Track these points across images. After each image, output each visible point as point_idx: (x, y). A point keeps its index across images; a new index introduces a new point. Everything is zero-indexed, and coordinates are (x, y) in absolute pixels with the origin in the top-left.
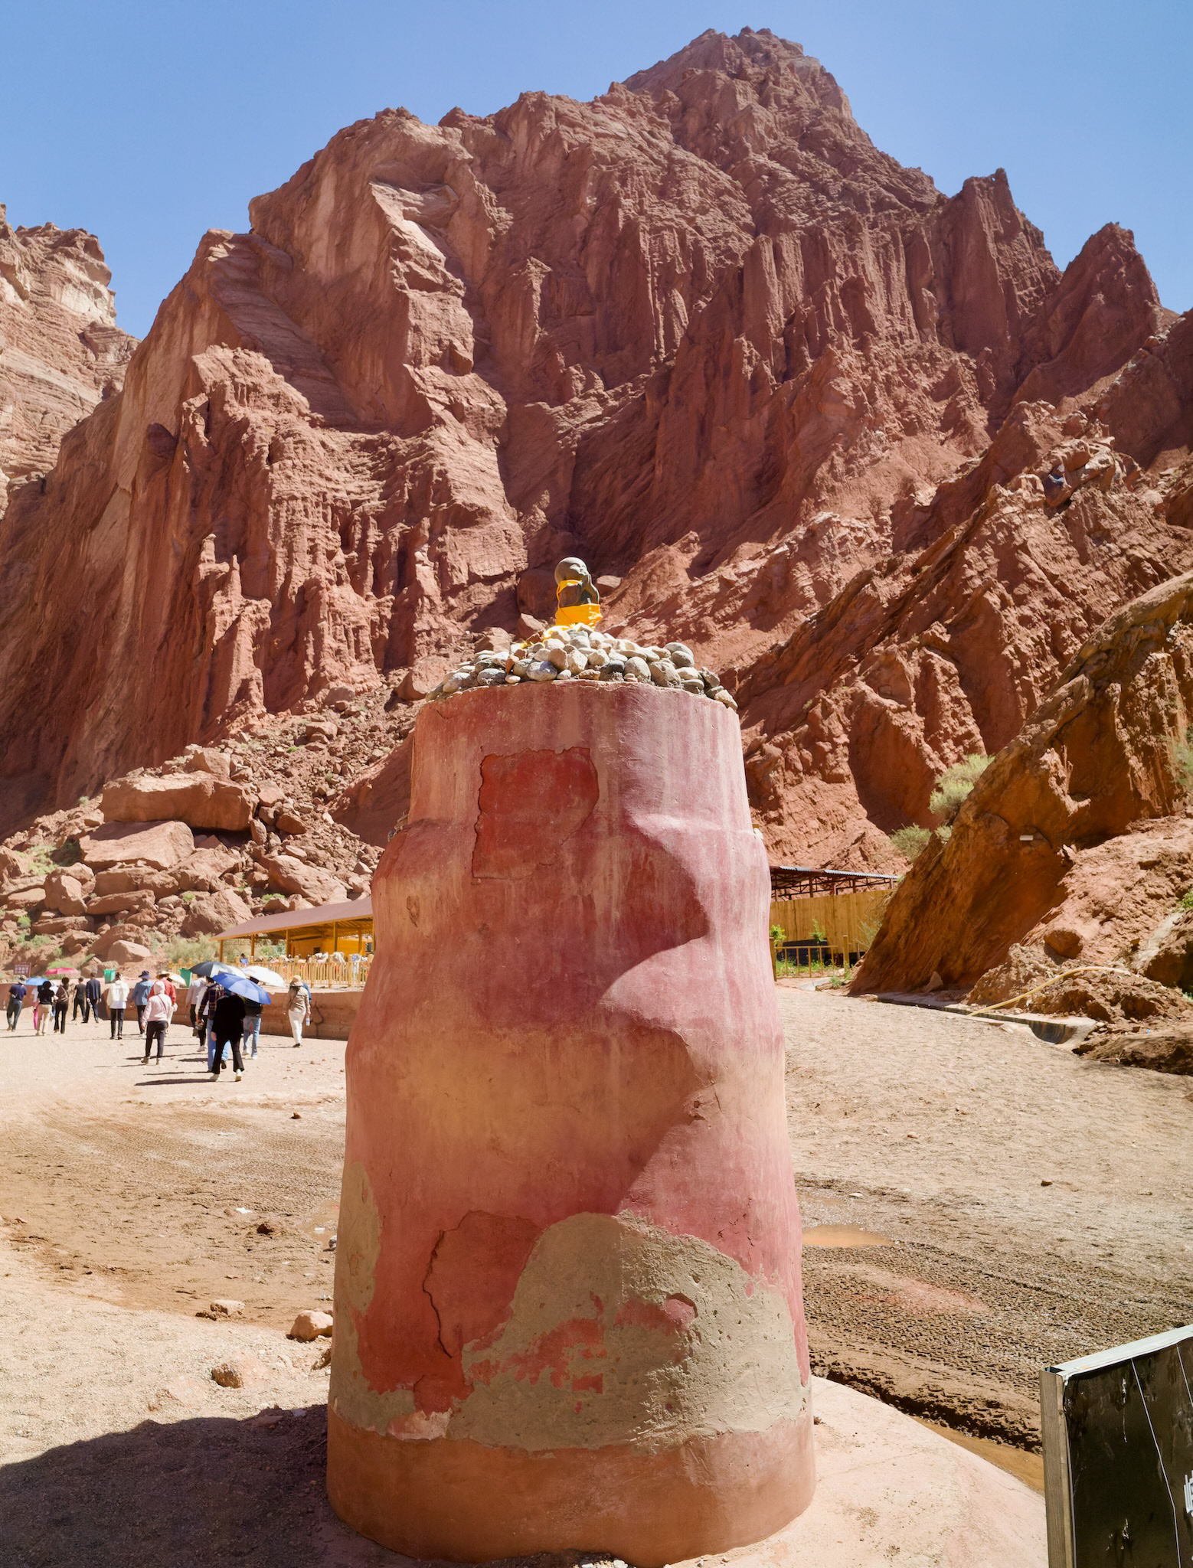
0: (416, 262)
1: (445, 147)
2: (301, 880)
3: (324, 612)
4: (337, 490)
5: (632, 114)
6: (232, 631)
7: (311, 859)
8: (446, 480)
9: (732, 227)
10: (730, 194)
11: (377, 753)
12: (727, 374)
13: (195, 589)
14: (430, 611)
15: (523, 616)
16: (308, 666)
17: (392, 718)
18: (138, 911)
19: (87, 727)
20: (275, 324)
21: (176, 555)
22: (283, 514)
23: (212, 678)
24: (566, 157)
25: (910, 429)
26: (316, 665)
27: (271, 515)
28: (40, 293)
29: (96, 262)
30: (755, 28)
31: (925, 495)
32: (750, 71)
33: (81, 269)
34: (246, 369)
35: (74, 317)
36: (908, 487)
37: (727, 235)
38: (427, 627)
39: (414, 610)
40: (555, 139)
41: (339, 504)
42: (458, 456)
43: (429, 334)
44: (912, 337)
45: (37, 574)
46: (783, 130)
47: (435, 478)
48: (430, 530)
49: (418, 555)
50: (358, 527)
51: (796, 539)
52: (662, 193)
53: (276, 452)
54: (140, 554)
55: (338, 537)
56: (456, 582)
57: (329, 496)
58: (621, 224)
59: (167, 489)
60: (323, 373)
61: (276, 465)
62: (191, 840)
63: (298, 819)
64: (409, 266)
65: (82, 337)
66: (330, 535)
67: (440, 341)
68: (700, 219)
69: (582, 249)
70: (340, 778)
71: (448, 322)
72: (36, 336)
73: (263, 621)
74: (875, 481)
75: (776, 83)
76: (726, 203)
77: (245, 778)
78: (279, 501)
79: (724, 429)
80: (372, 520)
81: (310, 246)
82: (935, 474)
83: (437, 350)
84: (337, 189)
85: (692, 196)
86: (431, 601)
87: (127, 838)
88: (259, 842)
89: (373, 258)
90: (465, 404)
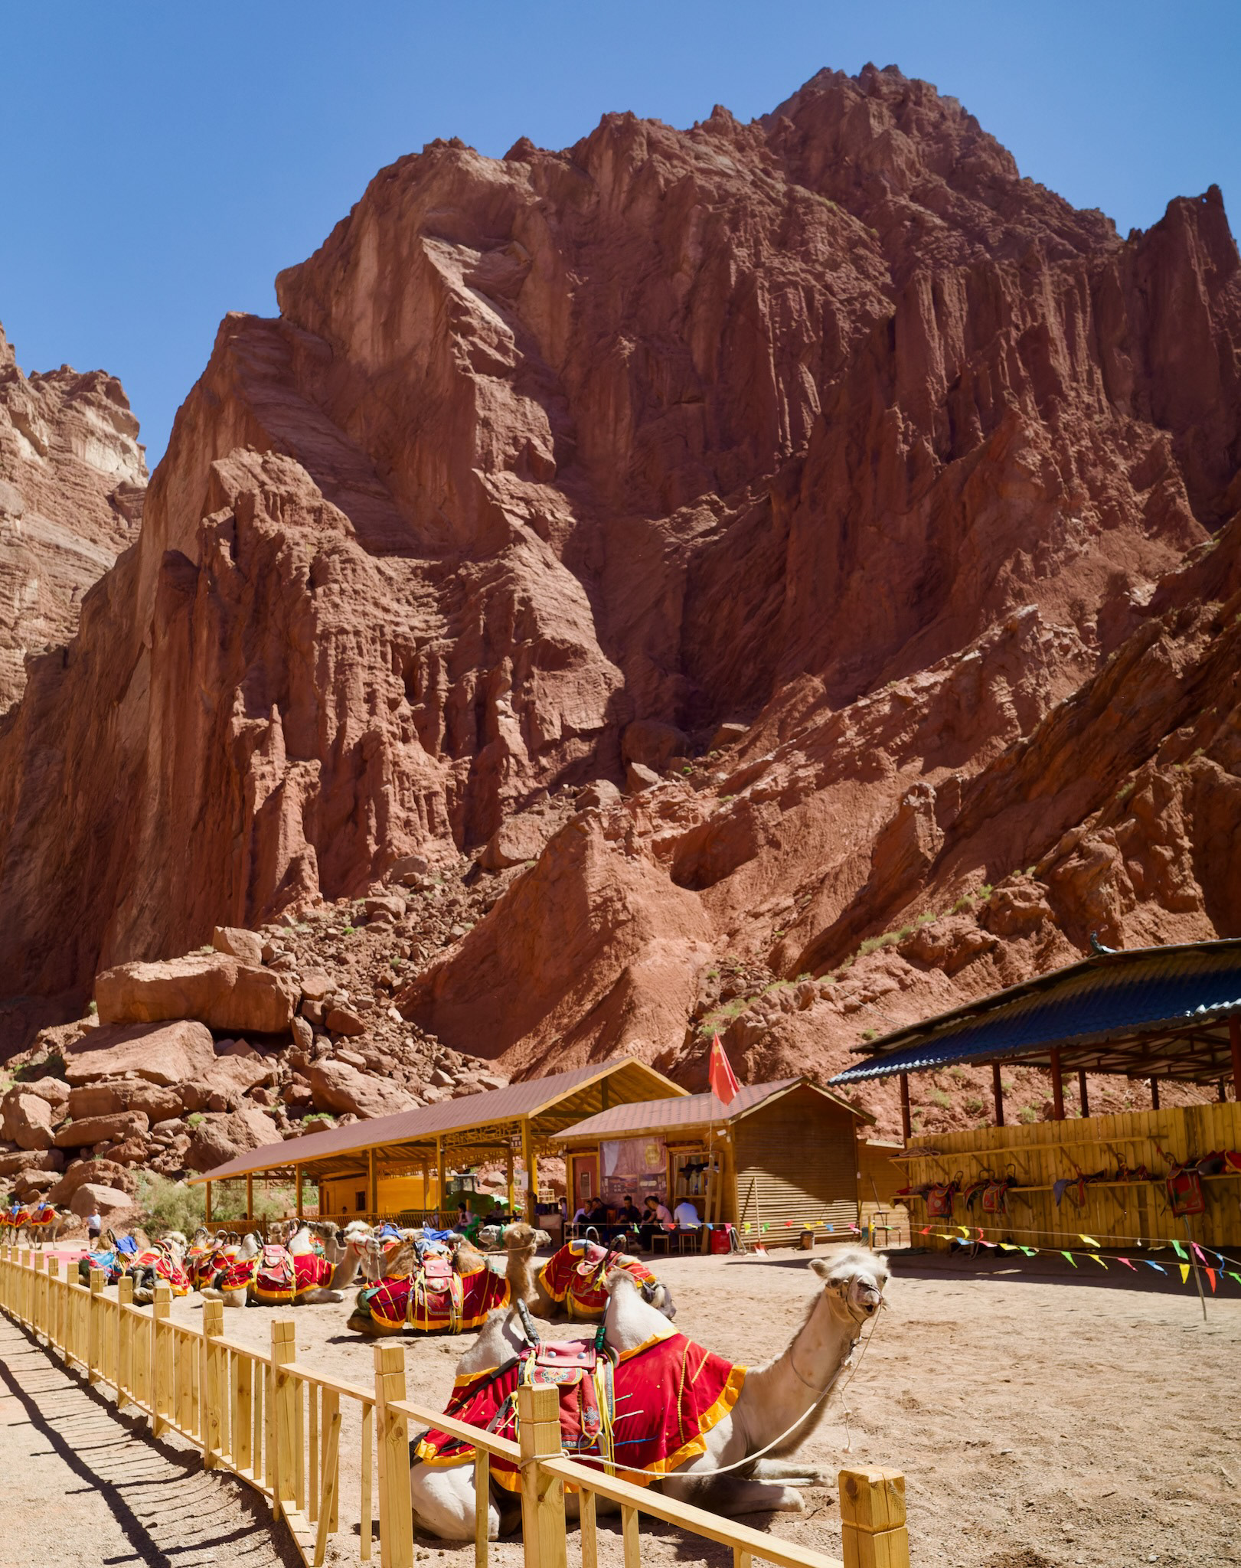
0: (481, 338)
1: (511, 187)
2: (355, 1094)
3: (388, 773)
4: (397, 624)
5: (741, 149)
6: (276, 797)
7: (372, 1067)
8: (530, 610)
9: (868, 286)
10: (865, 246)
11: (457, 930)
12: (876, 456)
13: (230, 750)
14: (517, 774)
15: (634, 765)
16: (370, 840)
17: (476, 891)
18: (123, 1141)
19: (120, 930)
20: (314, 429)
21: (207, 712)
22: (332, 652)
23: (254, 857)
24: (662, 197)
25: (1110, 520)
26: (381, 839)
27: (317, 653)
28: (62, 449)
29: (121, 410)
30: (880, 65)
31: (1143, 593)
32: (885, 89)
33: (104, 418)
34: (279, 477)
35: (101, 477)
36: (1118, 585)
37: (865, 295)
38: (514, 793)
39: (498, 773)
40: (647, 173)
41: (400, 641)
42: (543, 580)
43: (501, 430)
44: (1102, 412)
45: (64, 759)
46: (927, 166)
47: (517, 607)
48: (513, 673)
49: (500, 703)
50: (425, 672)
51: (990, 641)
52: (781, 243)
53: (319, 574)
54: (165, 714)
55: (401, 682)
56: (547, 737)
57: (388, 629)
58: (733, 279)
59: (191, 630)
60: (375, 487)
61: (320, 590)
62: (210, 1046)
63: (354, 1015)
64: (473, 344)
65: (111, 500)
66: (392, 679)
67: (515, 439)
68: (829, 277)
69: (684, 319)
70: (410, 964)
71: (524, 415)
72: (59, 500)
73: (313, 786)
74: (1073, 581)
75: (918, 103)
76: (861, 257)
77: (287, 967)
78: (325, 636)
79: (873, 529)
80: (442, 662)
81: (352, 328)
82: (1150, 568)
83: (512, 451)
84: (381, 247)
85: (820, 246)
86: (519, 762)
87: (124, 1045)
88: (303, 1048)
89: (429, 334)
90: (549, 517)
